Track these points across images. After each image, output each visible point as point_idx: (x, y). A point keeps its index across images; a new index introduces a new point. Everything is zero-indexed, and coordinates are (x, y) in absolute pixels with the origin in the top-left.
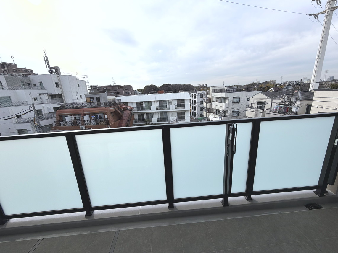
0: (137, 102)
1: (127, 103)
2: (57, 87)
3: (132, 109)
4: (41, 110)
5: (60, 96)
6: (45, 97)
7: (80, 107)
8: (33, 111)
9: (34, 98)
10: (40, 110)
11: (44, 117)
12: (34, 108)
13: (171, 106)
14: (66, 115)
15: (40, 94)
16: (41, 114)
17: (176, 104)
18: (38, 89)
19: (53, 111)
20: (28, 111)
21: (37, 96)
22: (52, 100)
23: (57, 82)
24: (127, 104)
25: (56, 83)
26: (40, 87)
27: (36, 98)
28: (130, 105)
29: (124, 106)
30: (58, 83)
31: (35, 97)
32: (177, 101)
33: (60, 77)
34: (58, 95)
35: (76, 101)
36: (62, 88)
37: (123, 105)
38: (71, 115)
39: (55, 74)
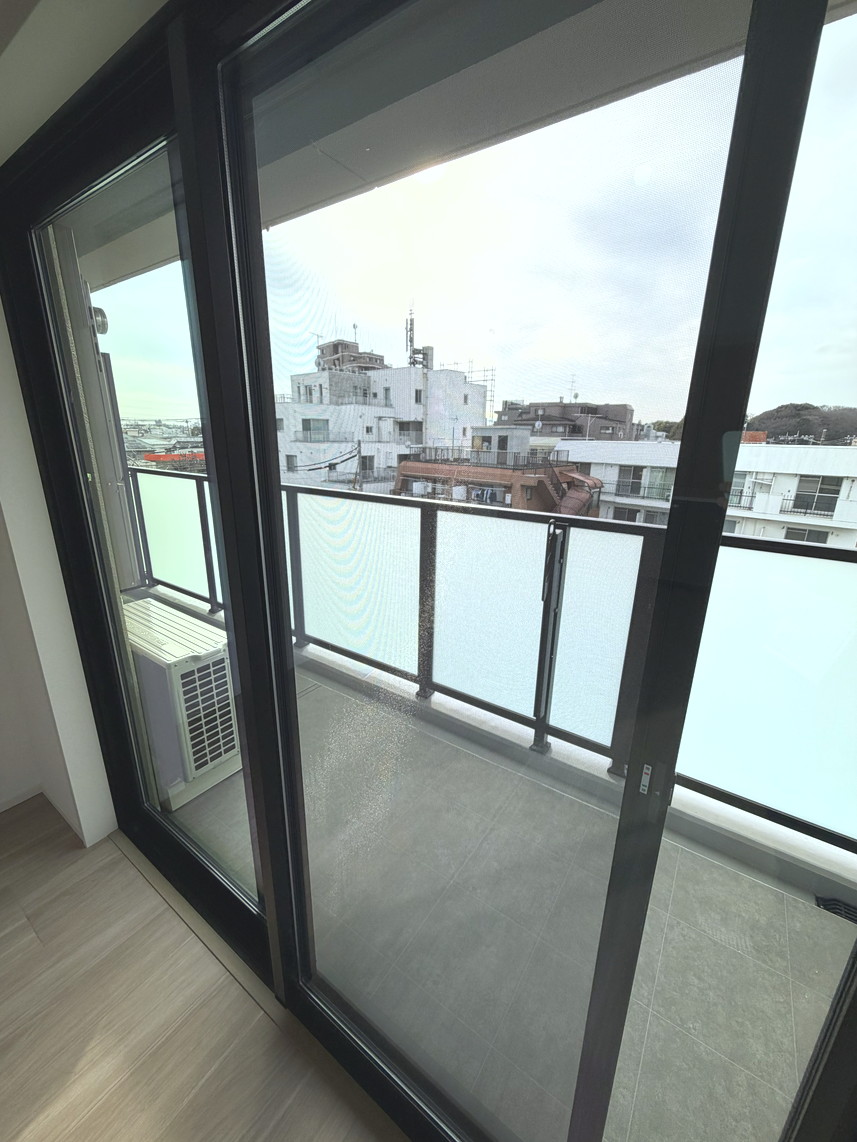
0: (621, 466)
1: (588, 465)
2: (417, 401)
3: (599, 486)
4: (373, 457)
5: (418, 426)
6: (388, 426)
7: (455, 460)
8: (357, 457)
9: (367, 428)
10: (371, 458)
11: (376, 475)
12: (359, 452)
13: (760, 497)
14: (417, 478)
15: (380, 418)
16: (372, 468)
17: (792, 495)
18: (378, 405)
19: (394, 463)
20: (348, 456)
21: (372, 423)
22: (400, 434)
23: (419, 388)
24: (585, 467)
25: (417, 391)
26: (383, 402)
27: (371, 428)
28: (595, 473)
29: (573, 475)
30: (420, 391)
31: (369, 425)
32: (800, 481)
33: (429, 375)
34: (414, 422)
35: (448, 443)
36: (425, 406)
37: (571, 471)
38: (427, 479)
39: (421, 366)
